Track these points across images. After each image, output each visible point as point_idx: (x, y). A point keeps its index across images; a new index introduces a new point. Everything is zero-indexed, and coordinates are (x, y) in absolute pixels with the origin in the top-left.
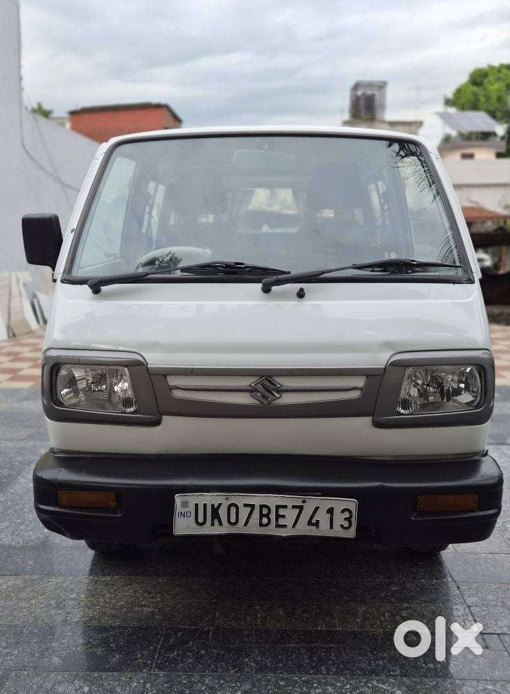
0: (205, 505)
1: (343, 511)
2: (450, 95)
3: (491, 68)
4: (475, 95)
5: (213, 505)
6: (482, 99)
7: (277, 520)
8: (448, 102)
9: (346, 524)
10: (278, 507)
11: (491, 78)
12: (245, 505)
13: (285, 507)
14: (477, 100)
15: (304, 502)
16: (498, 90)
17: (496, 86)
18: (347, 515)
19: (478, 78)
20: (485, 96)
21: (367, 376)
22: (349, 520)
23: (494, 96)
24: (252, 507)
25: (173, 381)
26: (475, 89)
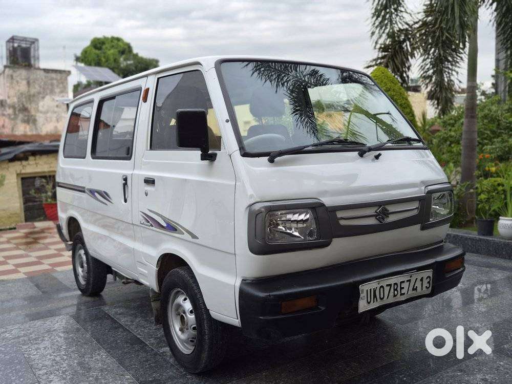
0: (371, 289)
1: (427, 278)
2: (79, 54)
3: (106, 38)
4: (98, 56)
5: (374, 289)
6: (103, 60)
7: (401, 291)
8: (78, 59)
9: (428, 286)
10: (401, 282)
11: (107, 45)
12: (387, 285)
13: (403, 282)
14: (100, 60)
15: (411, 277)
16: (113, 54)
17: (112, 51)
18: (428, 280)
19: (98, 44)
20: (104, 57)
21: (420, 201)
22: (429, 282)
23: (112, 58)
24: (390, 285)
25: (340, 214)
26: (97, 52)
